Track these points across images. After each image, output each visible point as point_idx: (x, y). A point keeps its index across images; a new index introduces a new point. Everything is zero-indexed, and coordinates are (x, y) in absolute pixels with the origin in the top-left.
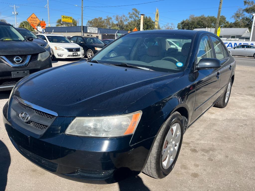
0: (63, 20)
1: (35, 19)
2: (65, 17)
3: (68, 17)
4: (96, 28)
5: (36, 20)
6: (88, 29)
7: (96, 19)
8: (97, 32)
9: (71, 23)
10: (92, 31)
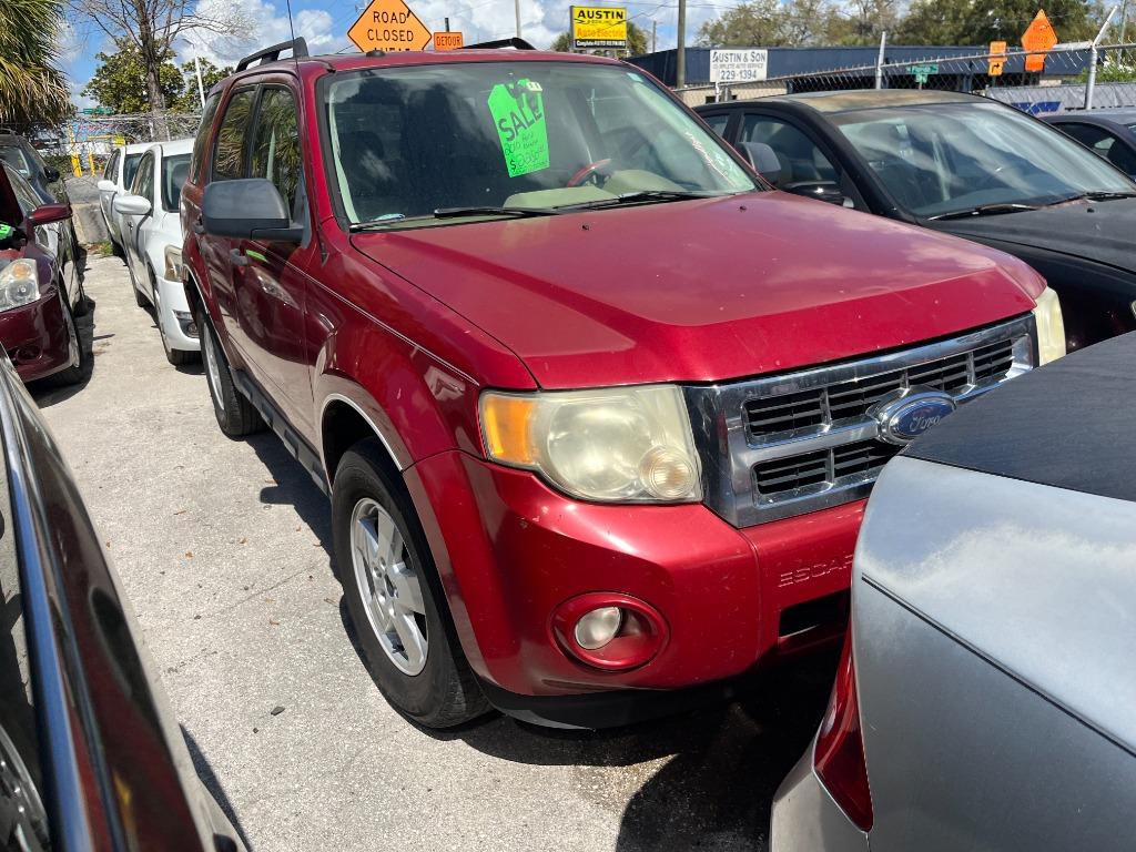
0: (579, 30)
1: (401, 27)
2: (591, 11)
3: (607, 13)
4: (756, 51)
5: (405, 27)
6: (712, 64)
7: (743, 10)
8: (762, 74)
9: (621, 43)
10: (737, 71)
